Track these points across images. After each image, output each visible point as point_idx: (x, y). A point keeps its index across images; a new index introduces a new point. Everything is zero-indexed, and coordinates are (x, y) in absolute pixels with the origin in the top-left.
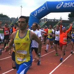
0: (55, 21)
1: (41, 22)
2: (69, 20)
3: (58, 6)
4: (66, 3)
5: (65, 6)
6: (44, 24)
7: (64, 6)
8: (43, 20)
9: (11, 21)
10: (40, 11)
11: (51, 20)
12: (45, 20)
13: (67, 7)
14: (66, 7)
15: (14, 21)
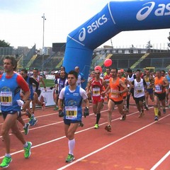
0: (135, 52)
1: (97, 58)
3: (142, 13)
7: (156, 13)
8: (103, 52)
9: (17, 56)
11: (123, 50)
12: (107, 52)
13: (166, 14)
15: (25, 57)
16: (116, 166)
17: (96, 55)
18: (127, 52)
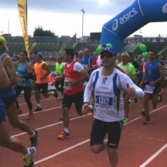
0: (161, 41)
1: (128, 45)
6: (135, 49)
8: (133, 41)
9: (61, 43)
10: (125, 20)
11: (151, 39)
12: (138, 40)
15: (67, 44)
17: (127, 43)
18: (155, 41)
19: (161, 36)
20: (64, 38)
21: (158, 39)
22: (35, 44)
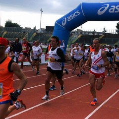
0: (95, 34)
2: (117, 33)
3: (101, 11)
4: (114, 6)
5: (112, 10)
8: (76, 33)
9: (24, 33)
10: (71, 18)
11: (89, 32)
12: (79, 33)
13: (116, 12)
14: (113, 12)
15: (29, 34)
16: (80, 101)
17: (72, 35)
18: (91, 34)
19: (96, 31)
20: (27, 29)
21: (94, 33)
22: (5, 33)
